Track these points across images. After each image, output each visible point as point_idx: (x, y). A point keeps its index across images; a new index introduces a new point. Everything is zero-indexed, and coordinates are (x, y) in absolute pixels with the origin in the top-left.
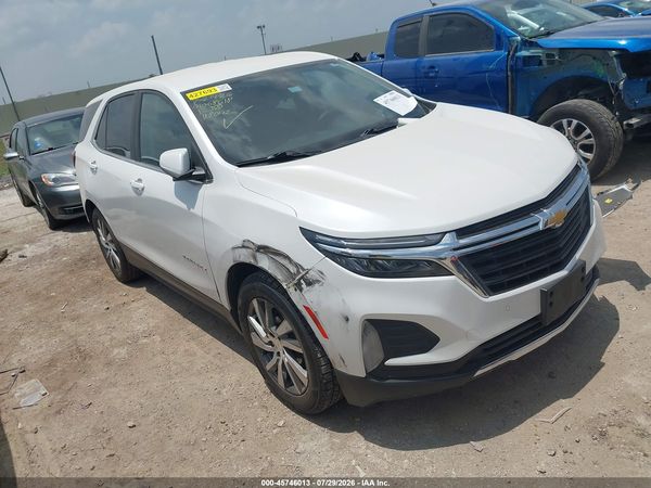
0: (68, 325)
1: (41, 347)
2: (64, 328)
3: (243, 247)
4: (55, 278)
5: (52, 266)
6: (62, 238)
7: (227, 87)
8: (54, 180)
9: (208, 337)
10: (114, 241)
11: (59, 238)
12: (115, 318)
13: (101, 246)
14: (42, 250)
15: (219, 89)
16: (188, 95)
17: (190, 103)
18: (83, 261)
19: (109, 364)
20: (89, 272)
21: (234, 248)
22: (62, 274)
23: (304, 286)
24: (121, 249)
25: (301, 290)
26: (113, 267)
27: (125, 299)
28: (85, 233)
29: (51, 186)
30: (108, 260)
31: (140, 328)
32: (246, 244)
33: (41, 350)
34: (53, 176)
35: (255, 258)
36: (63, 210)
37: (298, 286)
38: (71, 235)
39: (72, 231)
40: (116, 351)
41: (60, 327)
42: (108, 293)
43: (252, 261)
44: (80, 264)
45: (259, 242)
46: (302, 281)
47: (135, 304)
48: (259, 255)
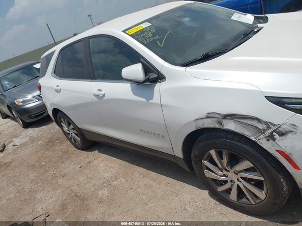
0: (61, 181)
1: (51, 198)
2: (59, 183)
3: (207, 117)
4: (39, 154)
5: (34, 148)
6: (32, 132)
7: (148, 24)
8: (22, 102)
9: (153, 174)
10: (76, 128)
11: (31, 132)
12: (88, 172)
13: (64, 132)
14: (24, 141)
15: (144, 26)
16: (127, 32)
17: (132, 36)
18: (51, 142)
19: (100, 201)
20: (57, 148)
21: (197, 120)
22: (42, 151)
23: (276, 136)
24: (81, 132)
25: (274, 140)
26: (74, 143)
27: (89, 160)
28: (44, 127)
29: (21, 106)
30: (70, 140)
31: (108, 175)
32: (210, 116)
33: (53, 199)
34: (21, 100)
35: (220, 123)
36: (30, 117)
37: (271, 137)
38: (37, 129)
39: (36, 127)
40: (100, 192)
41: (57, 183)
42: (76, 158)
43: (217, 126)
44: (50, 144)
45: (225, 113)
46: (274, 133)
47: (96, 162)
48: (224, 121)
